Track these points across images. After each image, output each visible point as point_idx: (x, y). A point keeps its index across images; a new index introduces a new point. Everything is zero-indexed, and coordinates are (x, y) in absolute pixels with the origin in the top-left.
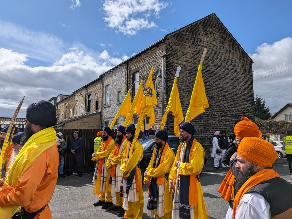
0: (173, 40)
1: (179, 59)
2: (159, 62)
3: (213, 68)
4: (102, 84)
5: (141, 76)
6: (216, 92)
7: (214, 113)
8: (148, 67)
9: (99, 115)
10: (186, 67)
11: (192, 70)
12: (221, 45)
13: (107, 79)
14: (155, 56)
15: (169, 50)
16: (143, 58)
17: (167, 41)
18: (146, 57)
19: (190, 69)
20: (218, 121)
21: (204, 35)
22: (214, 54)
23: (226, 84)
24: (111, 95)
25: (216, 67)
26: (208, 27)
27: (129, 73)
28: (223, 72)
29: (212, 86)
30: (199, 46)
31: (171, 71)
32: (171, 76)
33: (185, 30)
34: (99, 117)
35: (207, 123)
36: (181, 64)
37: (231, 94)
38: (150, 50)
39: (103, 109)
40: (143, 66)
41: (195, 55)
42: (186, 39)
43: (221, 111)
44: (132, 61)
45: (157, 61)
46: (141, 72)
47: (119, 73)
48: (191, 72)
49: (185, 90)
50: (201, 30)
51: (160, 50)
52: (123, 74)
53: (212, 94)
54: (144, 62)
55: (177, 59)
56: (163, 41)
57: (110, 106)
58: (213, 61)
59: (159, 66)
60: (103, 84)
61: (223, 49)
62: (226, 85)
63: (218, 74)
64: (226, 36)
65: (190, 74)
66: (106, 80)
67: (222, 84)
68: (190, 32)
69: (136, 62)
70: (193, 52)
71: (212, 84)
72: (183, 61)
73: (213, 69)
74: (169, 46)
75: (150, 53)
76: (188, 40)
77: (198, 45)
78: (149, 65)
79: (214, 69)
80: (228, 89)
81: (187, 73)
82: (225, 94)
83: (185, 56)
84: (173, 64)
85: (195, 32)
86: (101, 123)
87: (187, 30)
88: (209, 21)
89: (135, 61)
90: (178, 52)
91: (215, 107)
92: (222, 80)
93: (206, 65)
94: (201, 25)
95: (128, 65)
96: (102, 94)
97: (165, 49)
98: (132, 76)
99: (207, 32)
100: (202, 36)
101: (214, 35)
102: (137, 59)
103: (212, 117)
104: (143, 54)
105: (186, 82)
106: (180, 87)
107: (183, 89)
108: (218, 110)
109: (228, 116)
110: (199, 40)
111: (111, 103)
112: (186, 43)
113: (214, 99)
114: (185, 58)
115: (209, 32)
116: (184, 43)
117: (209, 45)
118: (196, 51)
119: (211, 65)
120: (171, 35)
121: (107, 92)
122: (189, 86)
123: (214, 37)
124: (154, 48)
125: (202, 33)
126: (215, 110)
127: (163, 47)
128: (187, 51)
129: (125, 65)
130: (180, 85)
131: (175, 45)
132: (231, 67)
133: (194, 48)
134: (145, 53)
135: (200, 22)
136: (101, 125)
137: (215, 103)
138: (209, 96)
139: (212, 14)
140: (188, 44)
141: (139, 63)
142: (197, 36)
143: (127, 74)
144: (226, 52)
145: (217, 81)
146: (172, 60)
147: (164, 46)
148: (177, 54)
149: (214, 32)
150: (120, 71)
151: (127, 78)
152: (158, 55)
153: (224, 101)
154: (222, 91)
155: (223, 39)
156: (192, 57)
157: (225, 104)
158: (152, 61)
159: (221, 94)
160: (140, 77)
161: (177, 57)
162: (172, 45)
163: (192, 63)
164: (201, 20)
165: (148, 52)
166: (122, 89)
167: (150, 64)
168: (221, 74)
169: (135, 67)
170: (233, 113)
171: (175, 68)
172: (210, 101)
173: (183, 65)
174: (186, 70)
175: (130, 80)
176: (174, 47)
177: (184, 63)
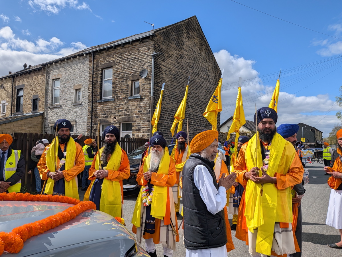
0: (160, 38)
1: (165, 61)
2: (143, 61)
3: (193, 75)
4: (46, 77)
5: (115, 74)
6: (194, 101)
7: (192, 122)
8: (127, 64)
9: (40, 117)
10: (171, 71)
11: (176, 75)
12: (199, 52)
13: (55, 70)
14: (138, 53)
15: (157, 49)
16: (119, 52)
17: (155, 38)
18: (124, 52)
19: (175, 74)
20: (194, 131)
21: (187, 38)
22: (194, 61)
23: (201, 93)
24: (62, 93)
25: (194, 75)
26: (191, 30)
27: (96, 67)
28: (199, 81)
29: (191, 94)
30: (182, 50)
31: (158, 74)
32: (158, 79)
33: (171, 29)
34: (40, 120)
36: (167, 67)
37: (205, 103)
38: (132, 44)
39: (48, 110)
40: (120, 62)
41: (178, 59)
42: (172, 40)
43: (197, 120)
44: (100, 52)
45: (141, 59)
46: (117, 69)
47: (77, 66)
48: (175, 77)
49: (170, 96)
50: (184, 32)
51: (146, 47)
52: (85, 67)
53: (191, 102)
54: (121, 57)
55: (163, 61)
56: (151, 37)
57: (60, 107)
58: (193, 67)
59: (143, 65)
60: (48, 76)
61: (200, 56)
62: (201, 95)
63: (196, 82)
64: (203, 43)
65: (174, 79)
66: (54, 72)
67: (199, 93)
68: (175, 33)
69: (107, 56)
70: (177, 55)
71: (191, 92)
72: (169, 63)
73: (192, 77)
74: (157, 44)
75: (130, 48)
76: (174, 41)
77: (181, 48)
78: (128, 62)
79: (194, 77)
80: (202, 98)
81: (171, 78)
82: (200, 103)
83: (170, 59)
84: (160, 65)
85: (180, 33)
86: (45, 129)
87: (173, 30)
88: (191, 23)
89: (106, 54)
90: (164, 53)
91: (192, 116)
92: (199, 89)
93: (187, 71)
94: (185, 27)
95: (94, 57)
96: (47, 90)
97: (152, 46)
98: (100, 72)
99: (189, 35)
100: (185, 39)
101: (194, 40)
102: (109, 52)
104: (119, 47)
105: (171, 87)
106: (166, 92)
107: (168, 95)
108: (194, 119)
109: (202, 126)
110: (182, 43)
111: (63, 104)
112: (172, 44)
113: (192, 108)
114: (171, 61)
115: (191, 36)
116: (170, 44)
117: (190, 50)
118: (180, 55)
119: (191, 71)
120: (159, 32)
121: (54, 87)
122: (173, 92)
123: (194, 42)
124: (137, 43)
125: (185, 35)
126: (192, 119)
127: (150, 44)
128: (172, 53)
129: (89, 57)
130: (166, 90)
131: (163, 44)
132: (205, 76)
133: (178, 51)
134: (123, 46)
135: (184, 23)
136: (44, 131)
137: (192, 112)
138: (188, 104)
139: (194, 17)
140: (174, 46)
141: (112, 58)
142: (181, 38)
143: (93, 69)
144: (203, 60)
145: (195, 90)
146: (159, 61)
147: (152, 43)
148: (164, 54)
149: (195, 37)
150: (80, 62)
151: (93, 73)
152: (142, 52)
153: (199, 110)
154: (198, 100)
155: (201, 45)
156: (176, 61)
157: (200, 114)
158: (133, 58)
159: (197, 103)
160: (113, 74)
161: (164, 58)
162: (160, 44)
163: (176, 67)
164: (185, 21)
165: (128, 46)
166: (83, 86)
167: (129, 60)
168: (198, 82)
169: (106, 61)
170: (205, 123)
171: (162, 70)
172: (189, 110)
173: (168, 68)
174: (171, 74)
175: (98, 77)
176: (162, 47)
177: (170, 66)
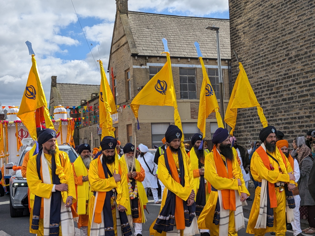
35: (288, 117)
103: (297, 101)
